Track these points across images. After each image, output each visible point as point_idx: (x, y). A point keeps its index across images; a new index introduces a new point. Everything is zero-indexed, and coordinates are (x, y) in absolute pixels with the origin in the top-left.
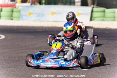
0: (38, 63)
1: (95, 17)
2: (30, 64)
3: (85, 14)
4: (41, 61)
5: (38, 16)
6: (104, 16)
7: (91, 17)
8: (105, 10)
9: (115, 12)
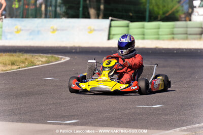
1: (114, 35)
3: (100, 30)
5: (30, 34)
7: (109, 34)
8: (128, 24)
9: (143, 28)
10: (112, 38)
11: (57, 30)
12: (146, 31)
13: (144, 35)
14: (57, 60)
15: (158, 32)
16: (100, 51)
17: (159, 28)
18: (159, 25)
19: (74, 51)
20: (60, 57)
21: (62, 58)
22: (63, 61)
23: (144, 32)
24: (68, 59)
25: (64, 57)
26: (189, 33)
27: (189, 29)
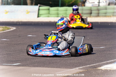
0: (36, 52)
1: (41, 14)
2: (30, 53)
3: (33, 12)
4: (39, 51)
6: (49, 13)
7: (38, 14)
8: (49, 8)
9: (58, 10)
10: (40, 17)
11: (8, 12)
12: (59, 12)
13: (58, 14)
14: (8, 29)
15: (66, 13)
16: (33, 24)
17: (67, 11)
18: (67, 9)
19: (18, 24)
20: (10, 27)
21: (11, 28)
22: (12, 29)
23: (58, 12)
24: (14, 28)
25: (13, 27)
26: (84, 13)
27: (84, 11)
